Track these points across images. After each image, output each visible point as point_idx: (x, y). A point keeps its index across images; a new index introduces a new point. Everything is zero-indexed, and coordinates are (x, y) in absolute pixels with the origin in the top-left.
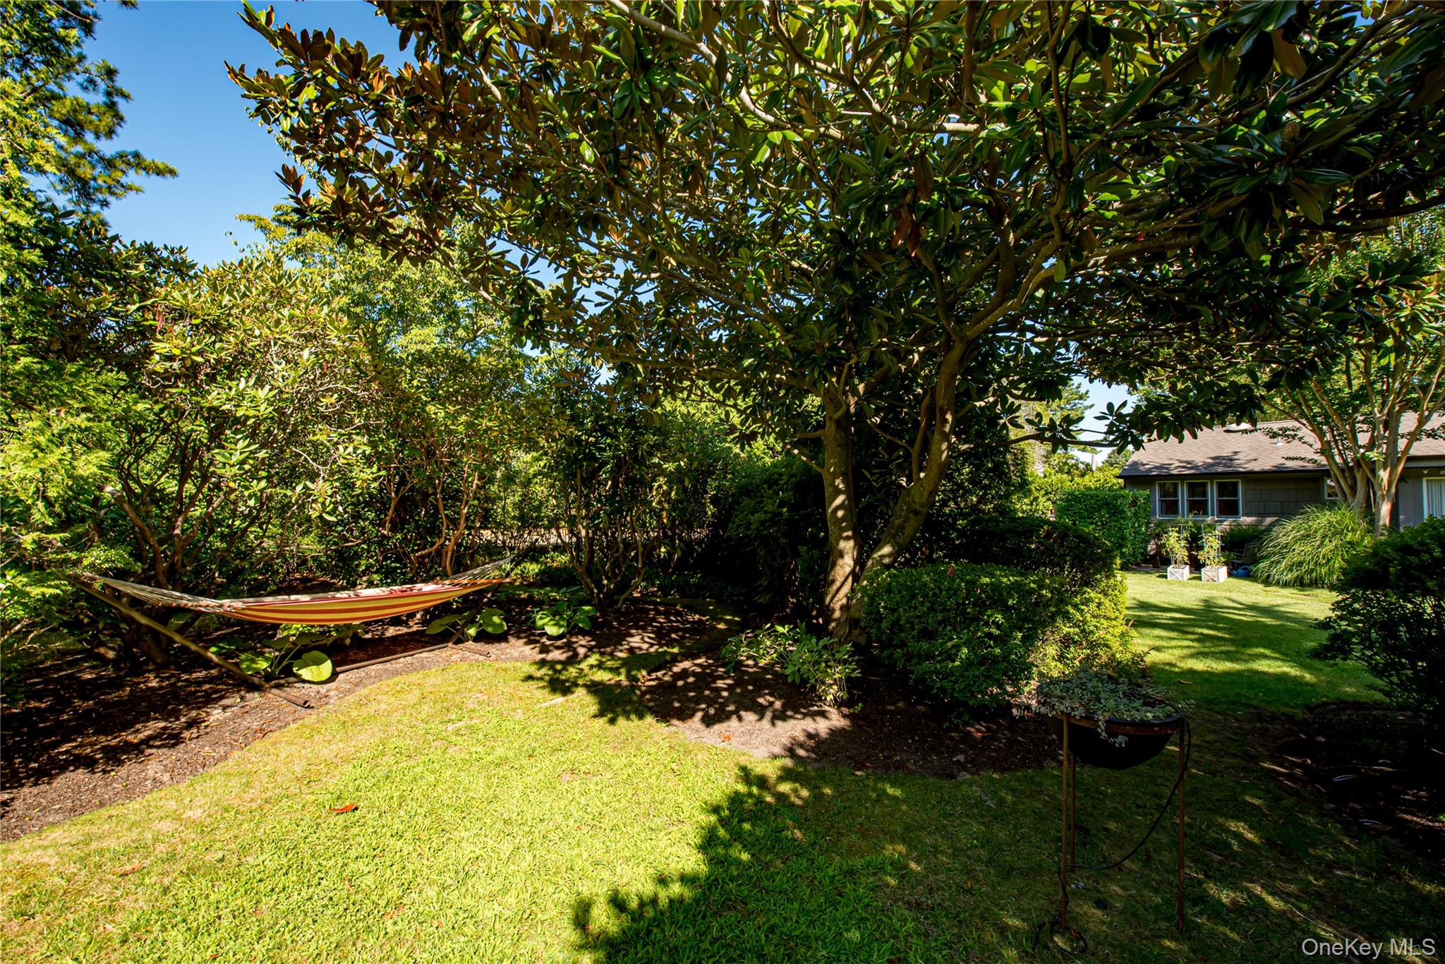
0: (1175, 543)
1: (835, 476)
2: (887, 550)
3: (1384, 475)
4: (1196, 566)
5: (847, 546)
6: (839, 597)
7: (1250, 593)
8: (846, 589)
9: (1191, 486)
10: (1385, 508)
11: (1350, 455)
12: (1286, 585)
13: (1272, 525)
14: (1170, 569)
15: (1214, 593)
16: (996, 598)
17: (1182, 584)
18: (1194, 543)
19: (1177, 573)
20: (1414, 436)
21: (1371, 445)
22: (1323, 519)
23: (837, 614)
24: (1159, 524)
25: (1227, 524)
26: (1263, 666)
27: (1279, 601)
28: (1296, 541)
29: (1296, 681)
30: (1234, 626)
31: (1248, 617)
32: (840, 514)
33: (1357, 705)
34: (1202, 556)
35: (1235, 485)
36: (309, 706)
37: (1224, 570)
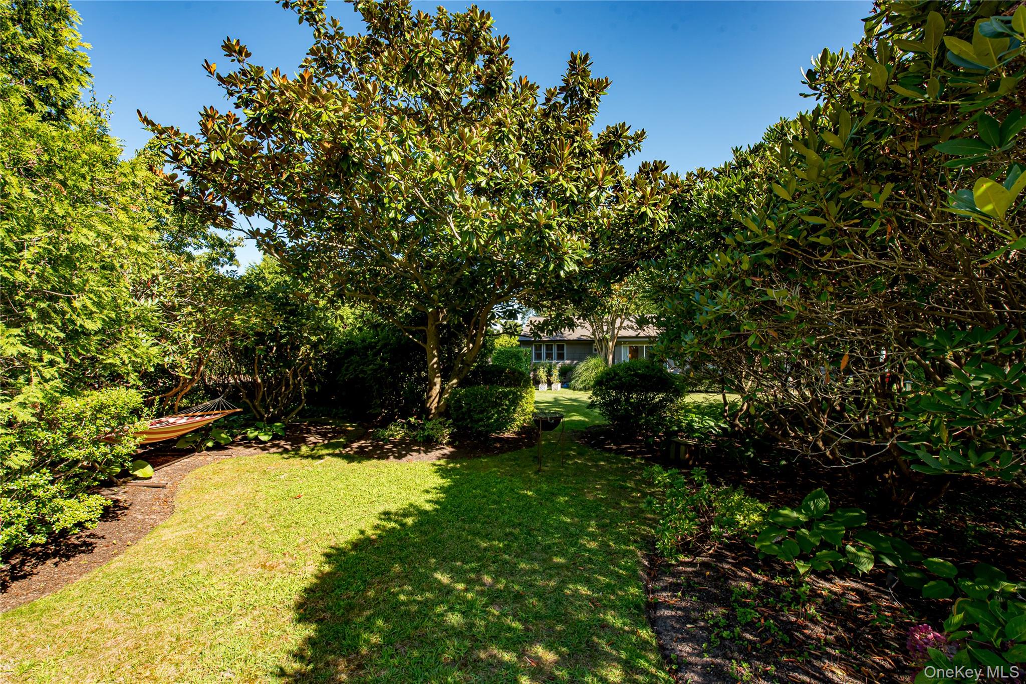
0: (542, 374)
1: (433, 349)
2: (455, 381)
3: (610, 344)
4: (550, 383)
5: (438, 380)
6: (433, 405)
7: (569, 394)
8: (437, 400)
9: (547, 346)
10: (611, 357)
11: (601, 335)
12: (580, 390)
13: (576, 364)
14: (540, 385)
15: (556, 395)
16: (506, 396)
17: (545, 392)
18: (549, 374)
19: (543, 387)
20: (620, 328)
21: (607, 332)
22: (592, 362)
23: (433, 411)
24: (535, 364)
25: (560, 364)
26: (574, 418)
27: (577, 396)
28: (584, 371)
29: (584, 421)
30: (565, 406)
31: (569, 403)
32: (435, 366)
33: (599, 426)
34: (552, 379)
35: (563, 345)
36: (164, 487)
37: (559, 385)
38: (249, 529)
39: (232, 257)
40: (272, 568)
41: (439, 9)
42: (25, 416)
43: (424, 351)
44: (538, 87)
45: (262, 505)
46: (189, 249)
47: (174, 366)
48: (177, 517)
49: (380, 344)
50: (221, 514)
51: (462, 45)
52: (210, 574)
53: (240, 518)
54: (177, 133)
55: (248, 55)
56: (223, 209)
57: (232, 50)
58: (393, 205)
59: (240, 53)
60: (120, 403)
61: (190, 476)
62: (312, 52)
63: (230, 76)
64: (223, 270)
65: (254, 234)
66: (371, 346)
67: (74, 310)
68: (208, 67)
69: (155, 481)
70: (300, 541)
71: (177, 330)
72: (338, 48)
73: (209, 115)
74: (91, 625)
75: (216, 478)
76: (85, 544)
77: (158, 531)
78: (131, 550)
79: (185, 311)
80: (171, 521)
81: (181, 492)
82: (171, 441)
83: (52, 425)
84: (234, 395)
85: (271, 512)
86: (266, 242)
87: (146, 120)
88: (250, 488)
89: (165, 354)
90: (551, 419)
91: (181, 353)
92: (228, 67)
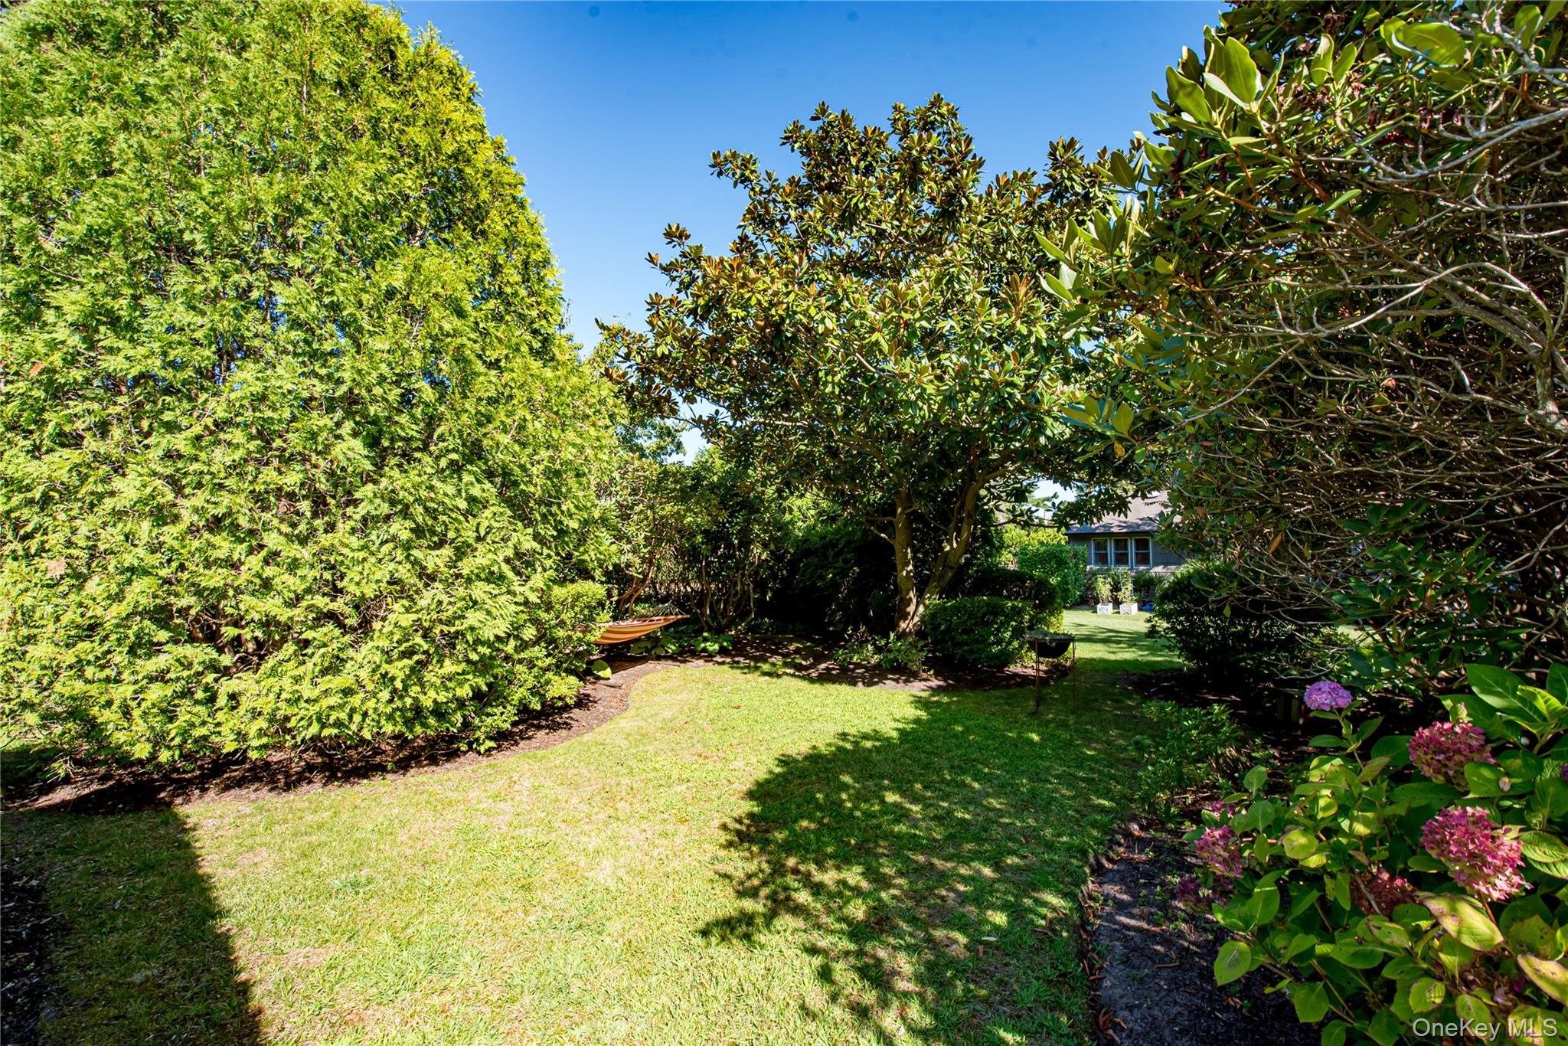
0: (1102, 587)
1: (904, 546)
4: (1117, 603)
9: (1117, 542)
14: (1099, 606)
15: (1129, 623)
16: (1000, 610)
17: (1107, 617)
18: (1116, 587)
19: (1104, 609)
34: (1120, 595)
35: (1147, 541)
36: (620, 687)
37: (1135, 606)
38: (690, 728)
39: (679, 446)
40: (706, 758)
41: (895, 108)
42: (533, 598)
43: (889, 549)
44: (1034, 173)
45: (704, 711)
46: (640, 441)
47: (628, 565)
48: (631, 712)
49: (843, 542)
50: (667, 714)
51: (903, 176)
52: (656, 754)
53: (682, 719)
54: (628, 334)
55: (687, 237)
56: (668, 399)
57: (675, 235)
58: (830, 378)
59: (680, 237)
60: (590, 593)
61: (641, 681)
62: (749, 211)
63: (671, 263)
64: (671, 460)
65: (698, 422)
66: (832, 545)
67: (563, 512)
68: (651, 260)
69: (611, 682)
70: (735, 742)
71: (630, 529)
72: (774, 201)
73: (654, 303)
74: (572, 771)
75: (665, 685)
76: (565, 723)
77: (617, 719)
78: (597, 730)
79: (637, 509)
80: (625, 714)
81: (633, 693)
82: (627, 644)
83: (549, 607)
84: (681, 602)
85: (711, 716)
86: (709, 428)
87: (602, 327)
88: (694, 696)
89: (621, 552)
90: (1051, 641)
91: (634, 552)
92: (669, 254)
